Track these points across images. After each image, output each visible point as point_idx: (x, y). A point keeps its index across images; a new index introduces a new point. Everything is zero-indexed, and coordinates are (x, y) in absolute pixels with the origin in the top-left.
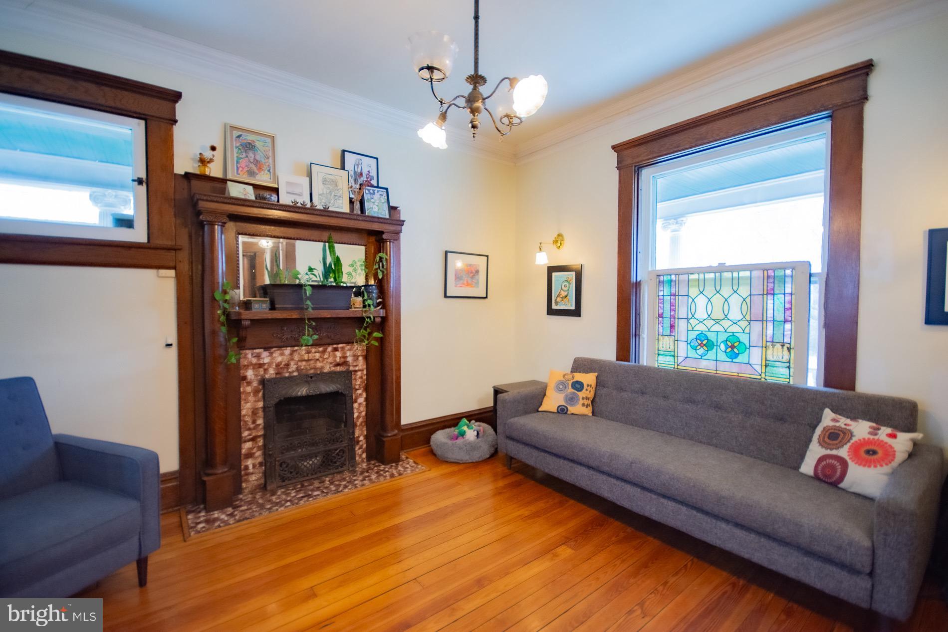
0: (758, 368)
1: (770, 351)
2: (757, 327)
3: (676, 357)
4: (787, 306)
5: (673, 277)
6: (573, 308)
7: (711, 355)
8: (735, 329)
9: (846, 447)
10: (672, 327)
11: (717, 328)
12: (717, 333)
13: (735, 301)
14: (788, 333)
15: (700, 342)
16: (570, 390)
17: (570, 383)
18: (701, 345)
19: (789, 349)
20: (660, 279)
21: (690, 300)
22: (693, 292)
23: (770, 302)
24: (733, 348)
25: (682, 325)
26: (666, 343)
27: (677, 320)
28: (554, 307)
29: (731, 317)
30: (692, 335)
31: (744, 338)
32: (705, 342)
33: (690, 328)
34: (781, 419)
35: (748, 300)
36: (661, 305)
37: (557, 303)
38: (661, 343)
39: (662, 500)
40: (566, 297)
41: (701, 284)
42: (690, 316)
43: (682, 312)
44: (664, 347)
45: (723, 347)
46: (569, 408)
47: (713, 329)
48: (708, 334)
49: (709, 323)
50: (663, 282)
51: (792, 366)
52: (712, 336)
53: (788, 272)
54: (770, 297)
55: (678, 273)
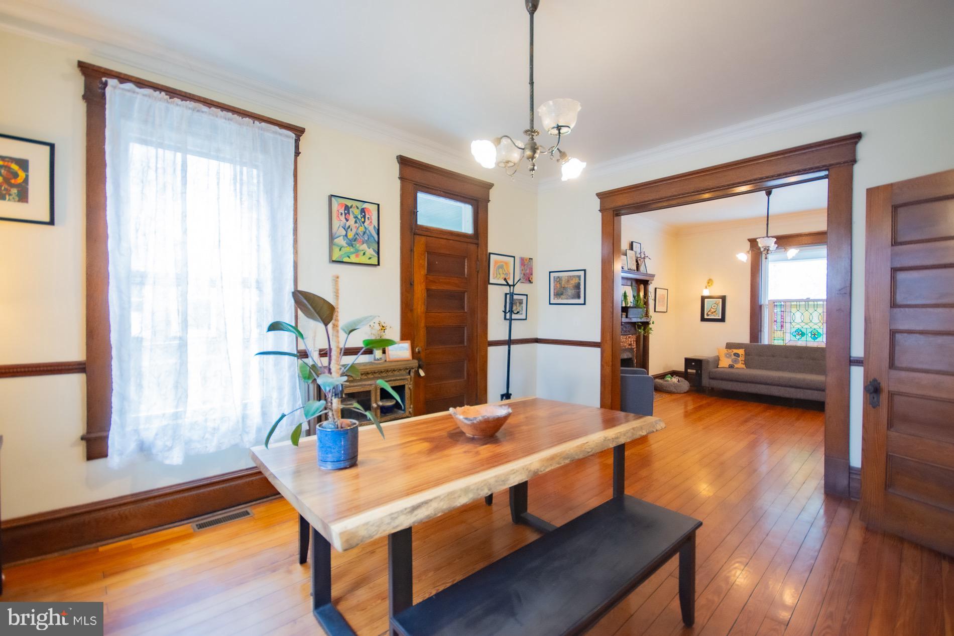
3: (784, 340)
5: (783, 303)
6: (720, 317)
7: (804, 338)
8: (816, 327)
10: (782, 326)
12: (805, 328)
13: (815, 315)
15: (797, 333)
16: (733, 357)
17: (732, 354)
20: (774, 304)
21: (792, 314)
22: (794, 310)
24: (815, 335)
25: (787, 326)
26: (779, 334)
27: (784, 323)
28: (706, 317)
29: (813, 321)
30: (793, 330)
31: (820, 331)
32: (800, 333)
33: (792, 327)
35: (822, 314)
36: (776, 316)
37: (708, 315)
38: (775, 334)
39: (805, 390)
40: (715, 312)
41: (798, 306)
42: (792, 321)
43: (788, 319)
44: (778, 336)
45: (810, 335)
46: (735, 365)
47: (804, 327)
48: (802, 329)
49: (802, 324)
50: (777, 305)
52: (804, 331)
55: (785, 301)
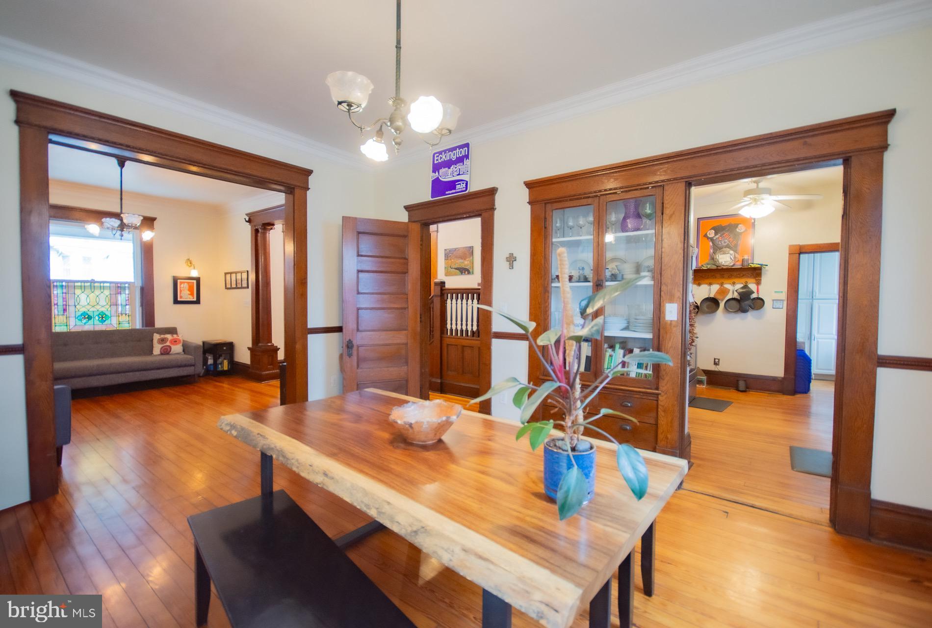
0: (115, 326)
1: (120, 318)
2: (114, 308)
3: (68, 326)
4: (127, 299)
5: (64, 284)
7: (91, 322)
8: (103, 309)
9: (168, 342)
10: (65, 310)
11: (92, 309)
13: (102, 296)
14: (127, 309)
15: (83, 317)
18: (85, 318)
19: (129, 316)
21: (76, 296)
22: (78, 292)
23: (119, 297)
24: (103, 317)
25: (71, 309)
26: (61, 319)
27: (67, 307)
29: (100, 304)
30: (78, 314)
31: (108, 313)
32: (87, 316)
33: (77, 310)
34: (139, 341)
35: (109, 296)
36: (56, 299)
38: (57, 320)
41: (83, 288)
42: (76, 304)
43: (71, 302)
44: (60, 321)
45: (97, 318)
47: (91, 310)
48: (88, 313)
49: (89, 307)
50: (57, 286)
51: (130, 322)
52: (91, 314)
53: (127, 285)
54: (119, 295)
55: (67, 281)
